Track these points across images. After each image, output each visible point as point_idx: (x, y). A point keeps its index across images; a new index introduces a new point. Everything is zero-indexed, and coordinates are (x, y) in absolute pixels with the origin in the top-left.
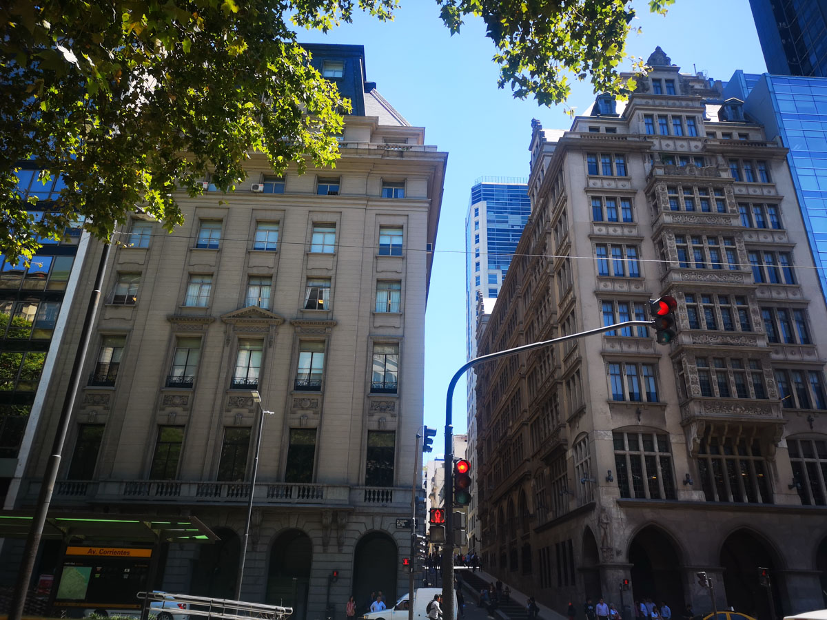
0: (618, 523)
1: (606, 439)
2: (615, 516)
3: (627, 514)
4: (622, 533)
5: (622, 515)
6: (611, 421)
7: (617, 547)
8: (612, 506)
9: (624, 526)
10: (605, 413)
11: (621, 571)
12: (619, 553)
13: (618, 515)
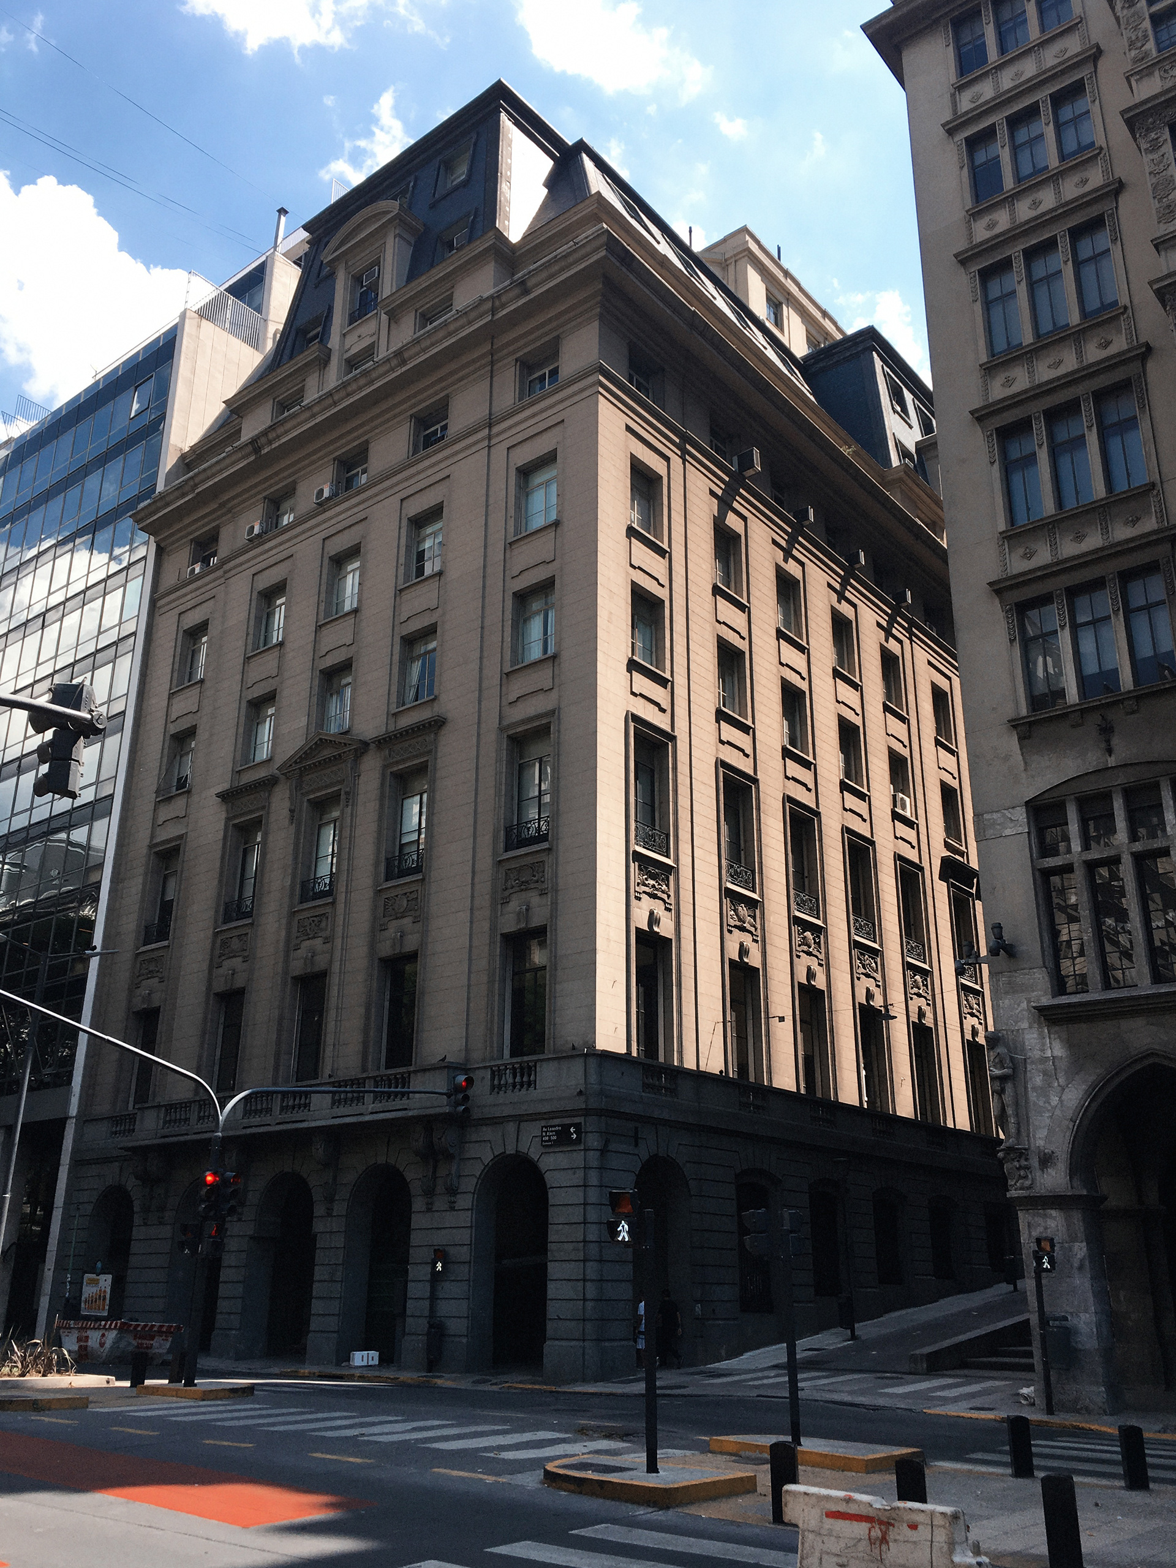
0: (1045, 1073)
1: (1008, 832)
2: (1037, 1054)
3: (1070, 1044)
4: (1055, 1100)
5: (1057, 1049)
6: (1023, 775)
7: (1041, 1143)
8: (1025, 1025)
9: (1062, 1081)
10: (1007, 758)
11: (1054, 1213)
12: (1046, 1160)
13: (1043, 1050)
